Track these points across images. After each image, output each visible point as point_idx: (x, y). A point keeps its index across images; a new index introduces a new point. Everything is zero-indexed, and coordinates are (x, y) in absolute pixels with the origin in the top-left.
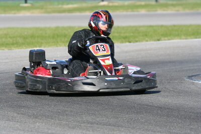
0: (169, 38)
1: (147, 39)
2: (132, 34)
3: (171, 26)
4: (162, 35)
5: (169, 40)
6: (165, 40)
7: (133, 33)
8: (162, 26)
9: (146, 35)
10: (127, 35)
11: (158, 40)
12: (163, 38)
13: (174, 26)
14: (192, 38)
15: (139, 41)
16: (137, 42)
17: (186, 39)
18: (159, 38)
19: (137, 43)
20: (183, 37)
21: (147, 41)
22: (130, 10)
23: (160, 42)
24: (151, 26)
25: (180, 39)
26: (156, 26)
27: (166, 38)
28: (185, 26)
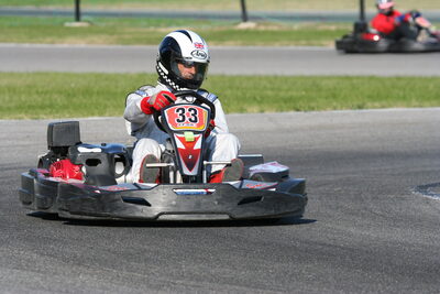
0: (384, 103)
1: (335, 104)
2: (304, 93)
3: (390, 79)
4: (370, 97)
5: (383, 107)
6: (374, 107)
7: (306, 90)
8: (372, 78)
9: (334, 96)
10: (294, 94)
11: (360, 107)
12: (369, 104)
13: (399, 78)
14: (432, 106)
15: (319, 108)
16: (313, 109)
17: (421, 107)
18: (360, 103)
19: (314, 113)
20: (414, 102)
21: (335, 108)
22: (303, 42)
23: (364, 111)
24: (348, 78)
25: (408, 106)
26: (358, 78)
27: (377, 104)
28: (421, 79)
